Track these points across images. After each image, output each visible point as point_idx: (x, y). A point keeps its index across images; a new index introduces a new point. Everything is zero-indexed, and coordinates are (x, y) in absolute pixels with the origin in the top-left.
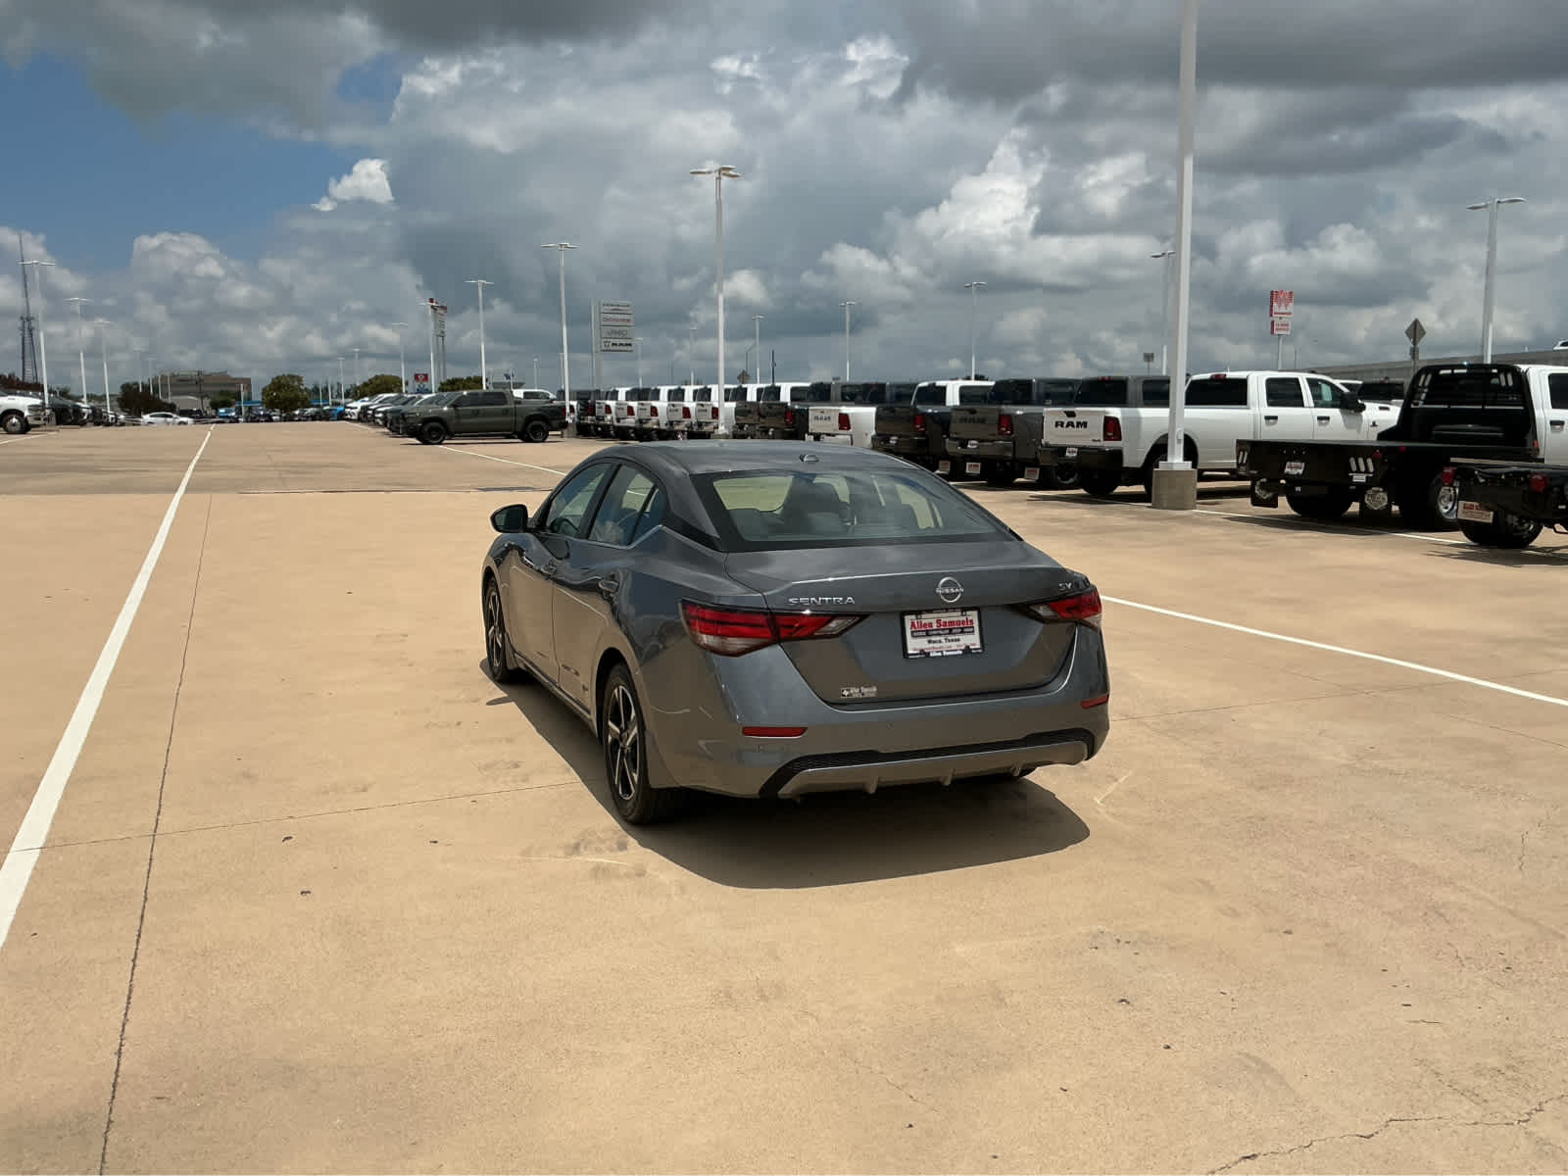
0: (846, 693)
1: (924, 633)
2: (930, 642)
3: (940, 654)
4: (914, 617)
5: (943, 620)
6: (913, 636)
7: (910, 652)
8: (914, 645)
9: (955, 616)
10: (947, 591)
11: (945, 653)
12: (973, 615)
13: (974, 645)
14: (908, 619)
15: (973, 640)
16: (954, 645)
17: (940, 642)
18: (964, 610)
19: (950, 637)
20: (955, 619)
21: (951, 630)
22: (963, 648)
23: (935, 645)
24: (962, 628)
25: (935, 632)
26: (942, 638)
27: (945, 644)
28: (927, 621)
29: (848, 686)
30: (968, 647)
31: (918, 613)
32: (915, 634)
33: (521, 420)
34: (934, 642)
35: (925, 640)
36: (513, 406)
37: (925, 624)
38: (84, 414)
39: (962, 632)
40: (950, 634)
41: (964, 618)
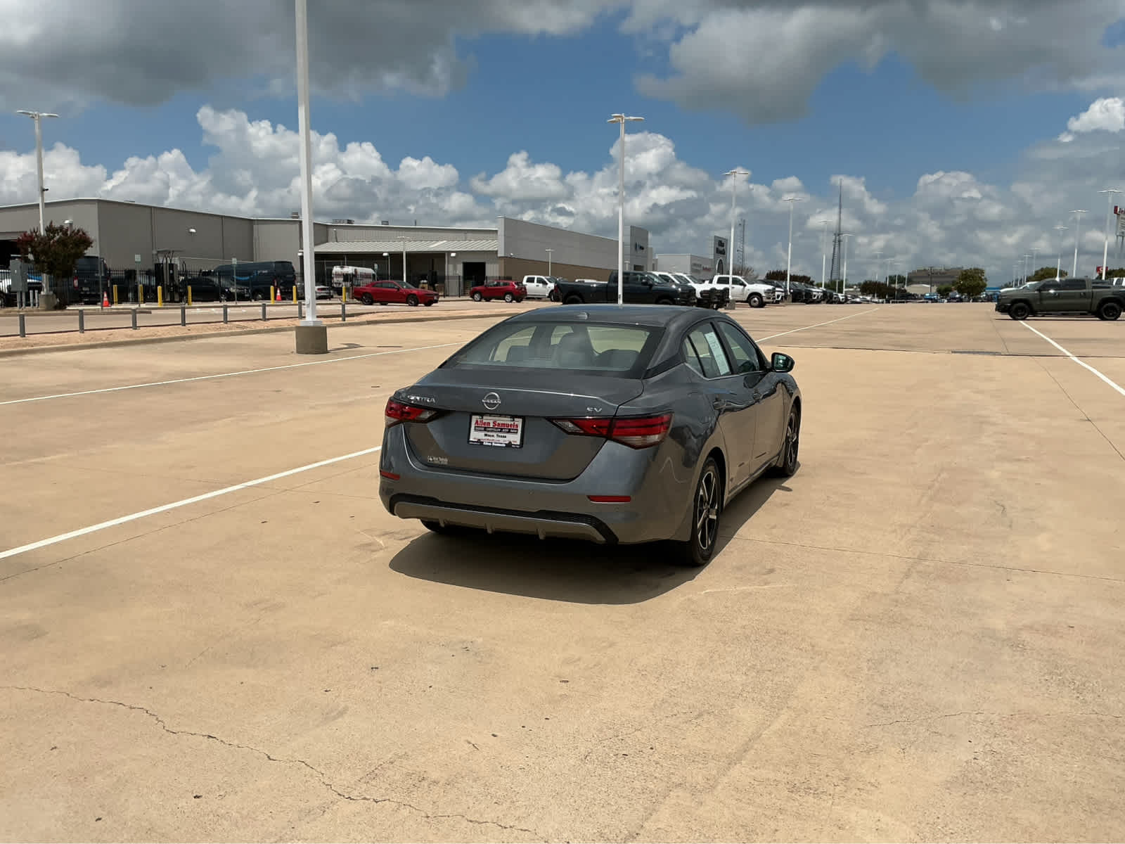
0: (431, 459)
1: (483, 429)
2: (486, 435)
3: (490, 444)
4: (478, 417)
5: (498, 422)
6: (475, 430)
7: (471, 439)
8: (475, 436)
9: (507, 421)
10: (488, 401)
11: (493, 444)
12: (519, 422)
13: (516, 442)
14: (474, 418)
15: (515, 439)
16: (502, 440)
17: (493, 436)
18: (513, 417)
19: (500, 434)
20: (507, 423)
21: (502, 429)
22: (507, 442)
23: (489, 438)
24: (510, 429)
25: (490, 429)
26: (495, 434)
27: (496, 438)
28: (487, 421)
29: (432, 456)
30: (510, 442)
31: (482, 415)
32: (477, 428)
33: (1096, 302)
34: (489, 436)
35: (483, 433)
36: (1090, 291)
37: (485, 424)
38: (815, 296)
39: (509, 432)
40: (501, 432)
41: (512, 423)
